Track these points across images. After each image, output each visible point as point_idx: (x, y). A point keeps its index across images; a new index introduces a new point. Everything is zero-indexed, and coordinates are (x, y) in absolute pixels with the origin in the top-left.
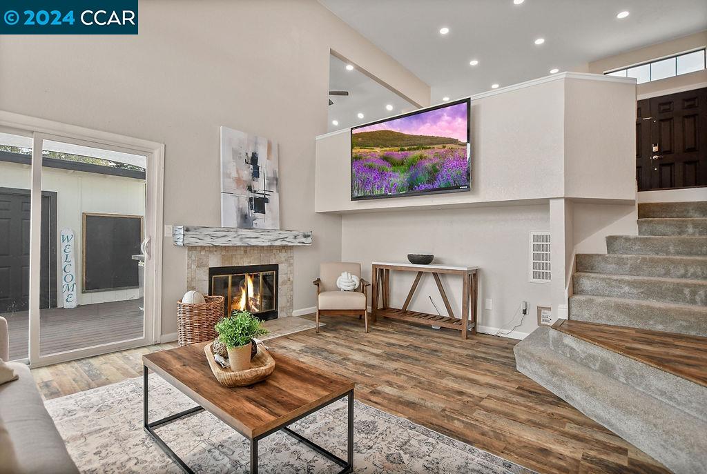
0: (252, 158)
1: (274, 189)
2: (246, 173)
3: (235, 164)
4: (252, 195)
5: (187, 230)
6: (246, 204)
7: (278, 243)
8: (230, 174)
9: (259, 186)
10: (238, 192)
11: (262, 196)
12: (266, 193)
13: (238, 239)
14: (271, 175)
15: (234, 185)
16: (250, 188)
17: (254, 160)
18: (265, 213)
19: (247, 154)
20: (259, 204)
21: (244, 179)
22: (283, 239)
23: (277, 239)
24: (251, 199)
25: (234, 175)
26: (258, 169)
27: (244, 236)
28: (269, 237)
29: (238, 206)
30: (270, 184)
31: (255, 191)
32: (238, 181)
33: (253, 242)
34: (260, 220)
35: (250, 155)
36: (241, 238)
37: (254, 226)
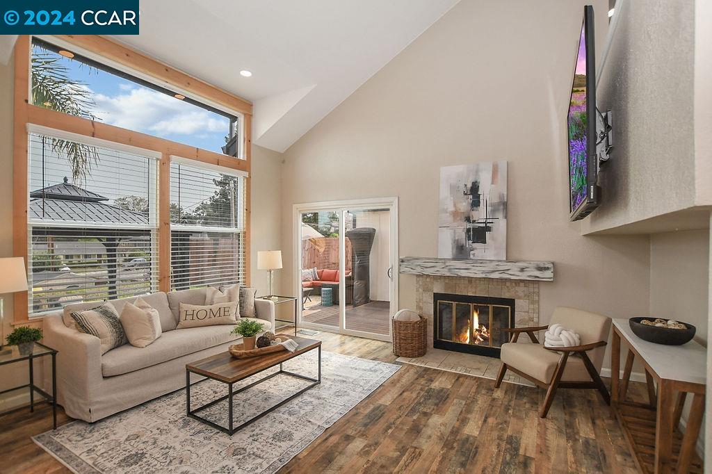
0: (472, 188)
1: (500, 215)
2: (464, 205)
3: (452, 198)
4: (470, 226)
5: (402, 261)
6: (463, 235)
7: (496, 275)
8: (447, 209)
9: (480, 215)
10: (455, 224)
11: (484, 225)
12: (488, 221)
13: (446, 270)
14: (496, 200)
15: (451, 219)
16: (468, 219)
17: (474, 190)
18: (485, 243)
19: (466, 185)
20: (479, 234)
21: (462, 211)
22: (503, 271)
23: (493, 271)
24: (468, 230)
25: (452, 209)
26: (479, 196)
27: (452, 267)
28: (484, 269)
29: (454, 237)
30: (494, 211)
31: (474, 222)
32: (455, 214)
33: (463, 273)
34: (479, 251)
35: (469, 185)
36: (450, 269)
37: (472, 256)
